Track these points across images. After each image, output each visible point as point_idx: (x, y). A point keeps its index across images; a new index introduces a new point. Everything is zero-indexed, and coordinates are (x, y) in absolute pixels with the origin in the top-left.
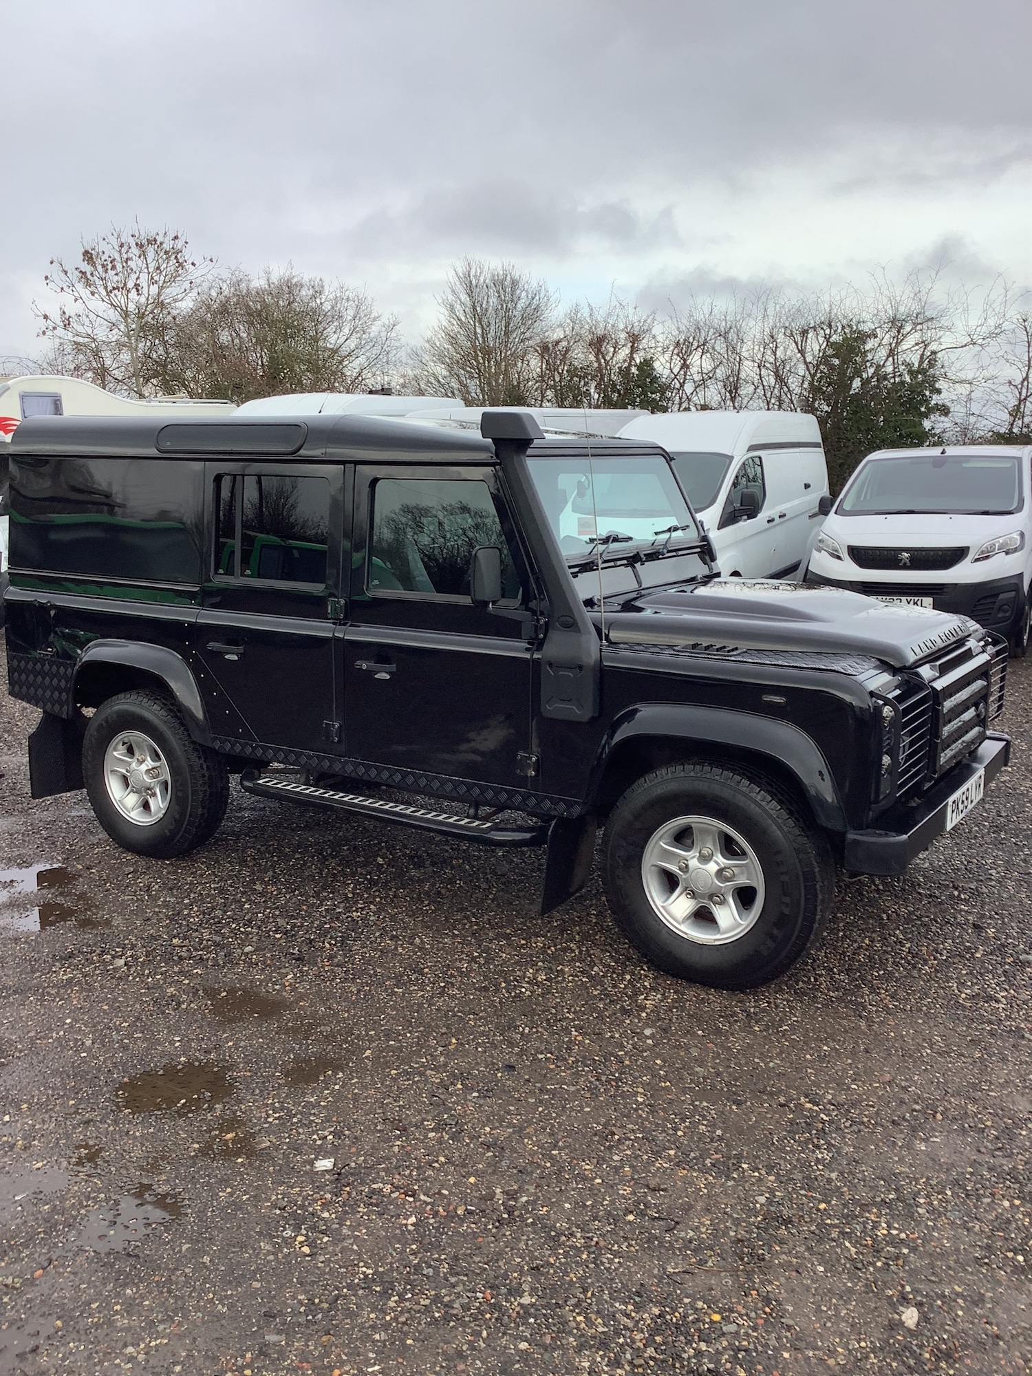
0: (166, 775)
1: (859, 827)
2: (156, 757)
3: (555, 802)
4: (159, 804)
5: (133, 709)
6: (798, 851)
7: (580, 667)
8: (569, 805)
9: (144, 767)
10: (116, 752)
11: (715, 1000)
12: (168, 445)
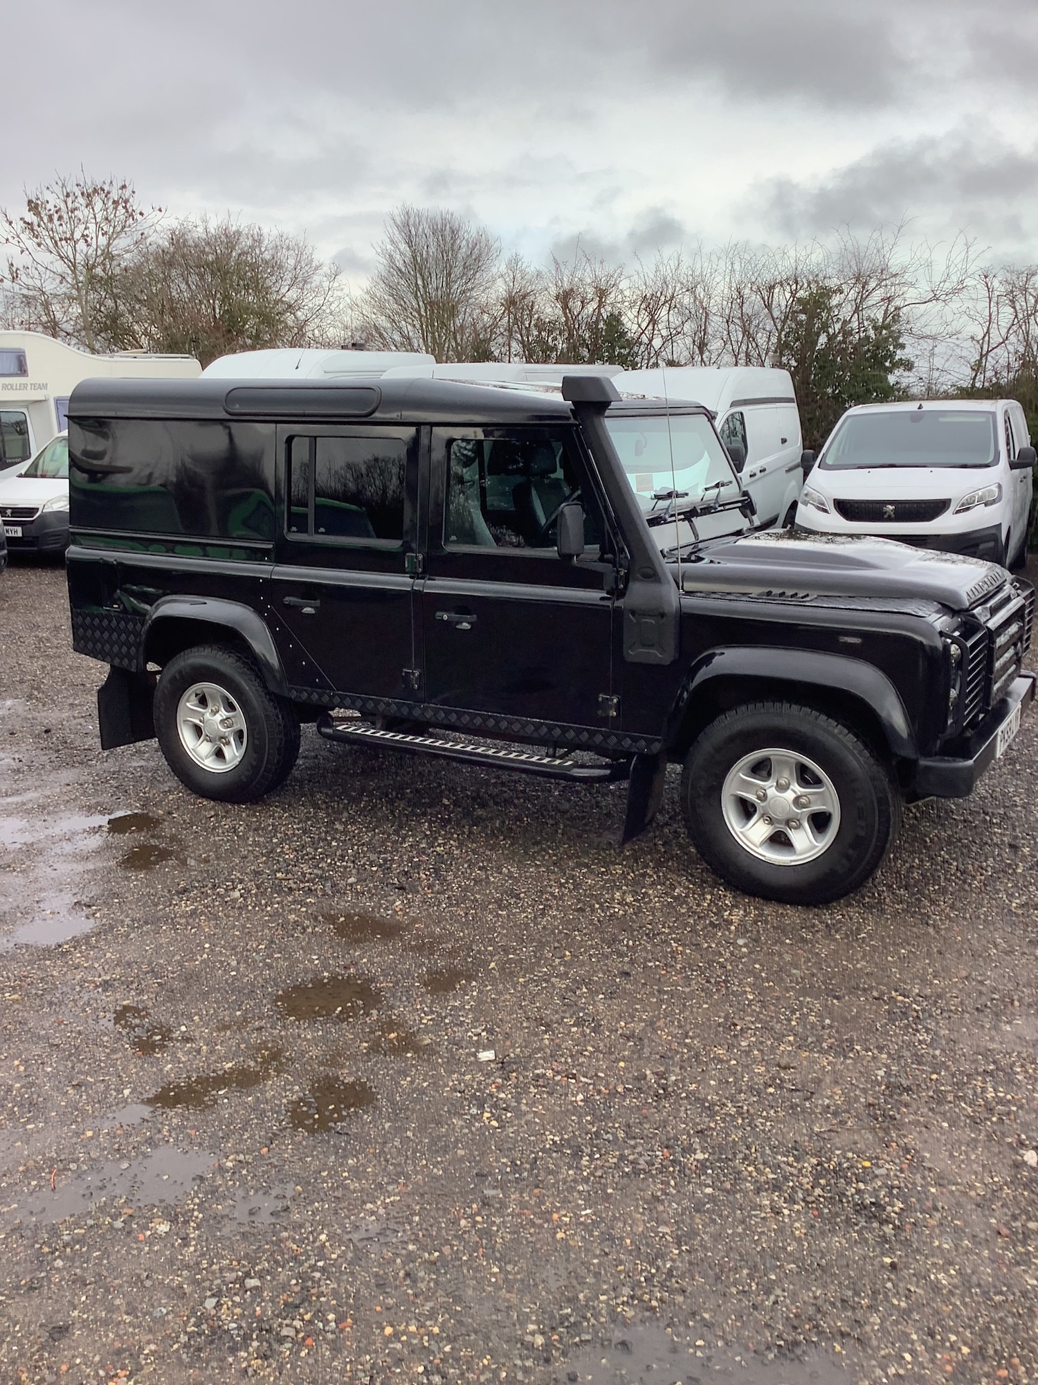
0: (242, 724)
1: (928, 754)
2: (230, 707)
3: (635, 740)
4: (234, 754)
5: (209, 662)
7: (662, 615)
8: (650, 742)
9: (218, 717)
10: (189, 703)
12: (237, 408)
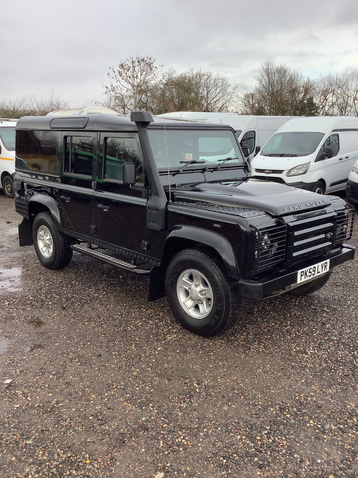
0: (52, 241)
1: (244, 278)
3: (153, 260)
5: (43, 218)
6: (224, 286)
7: (158, 210)
8: (157, 261)
9: (47, 238)
10: (40, 232)
11: (195, 339)
12: (53, 126)
